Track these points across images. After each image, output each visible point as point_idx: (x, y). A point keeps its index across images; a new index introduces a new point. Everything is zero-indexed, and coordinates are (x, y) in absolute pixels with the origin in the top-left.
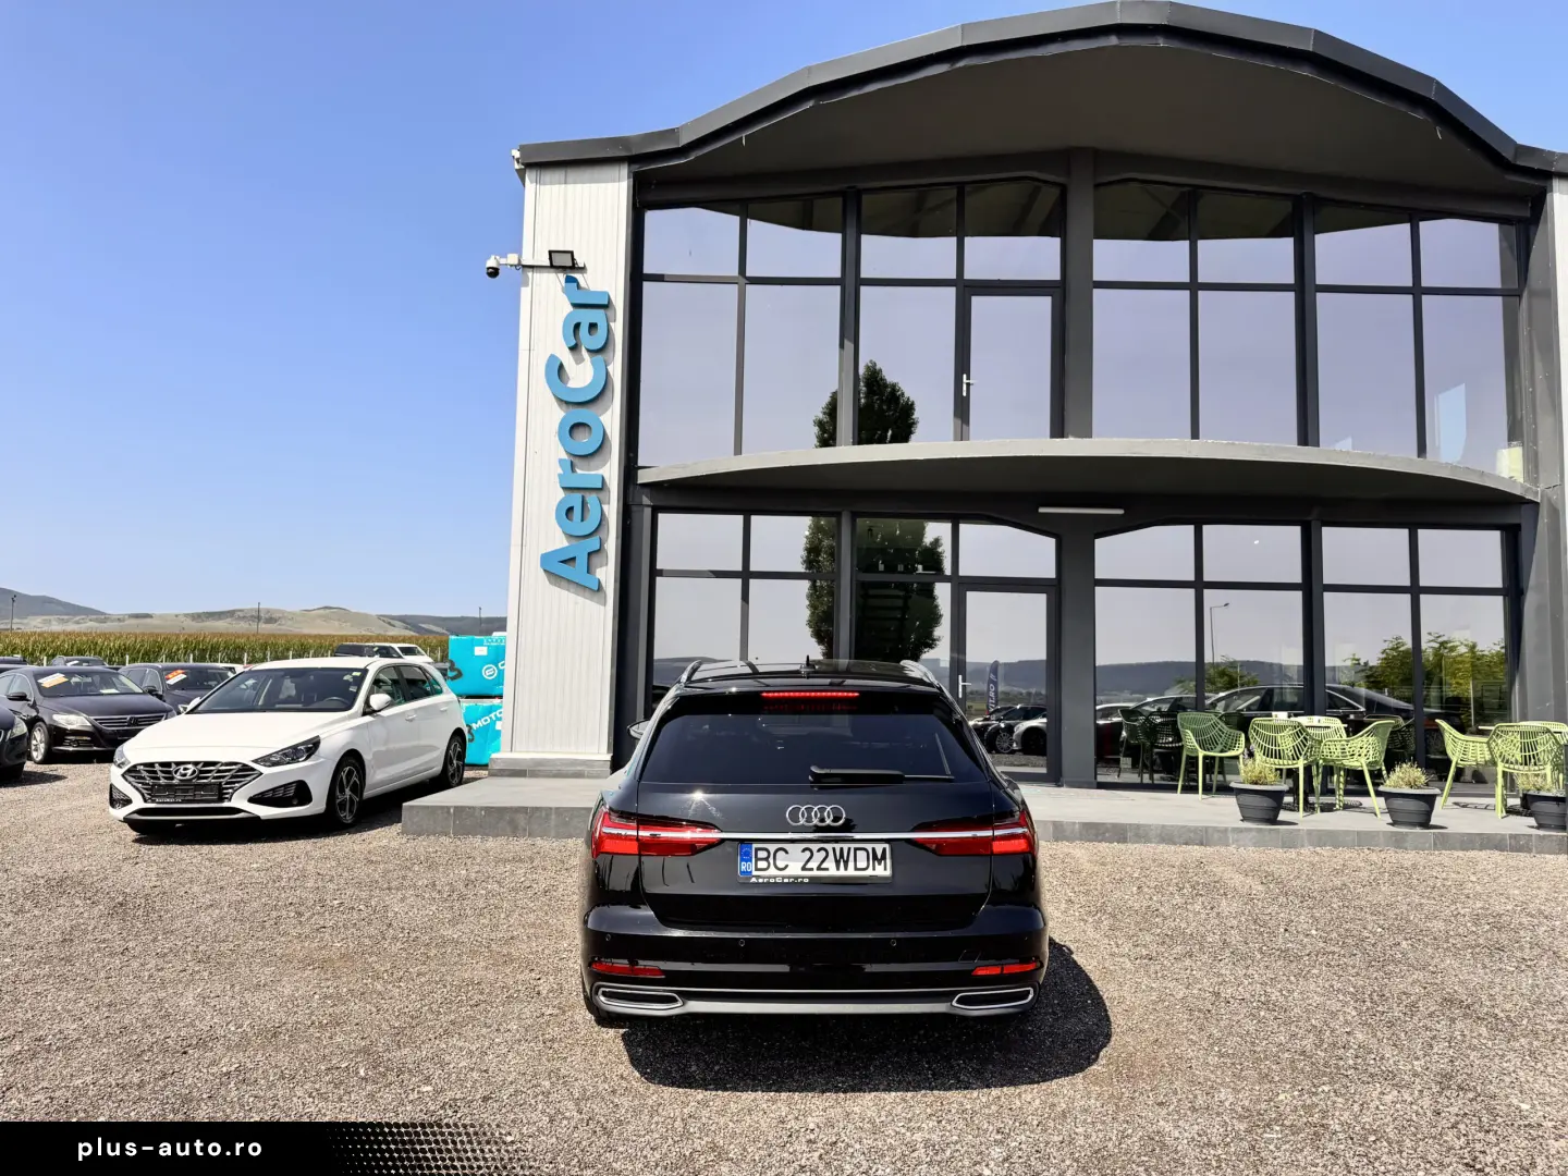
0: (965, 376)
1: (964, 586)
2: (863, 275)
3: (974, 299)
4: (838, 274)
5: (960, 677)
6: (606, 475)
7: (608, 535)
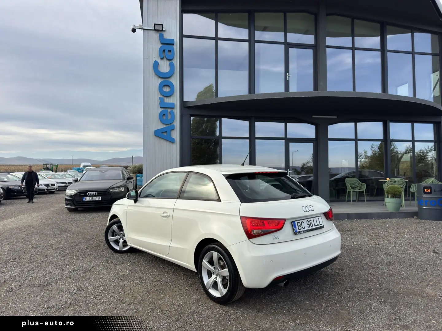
0: (288, 74)
1: (288, 141)
2: (256, 39)
3: (290, 49)
4: (247, 38)
5: (288, 169)
6: (175, 103)
7: (177, 124)
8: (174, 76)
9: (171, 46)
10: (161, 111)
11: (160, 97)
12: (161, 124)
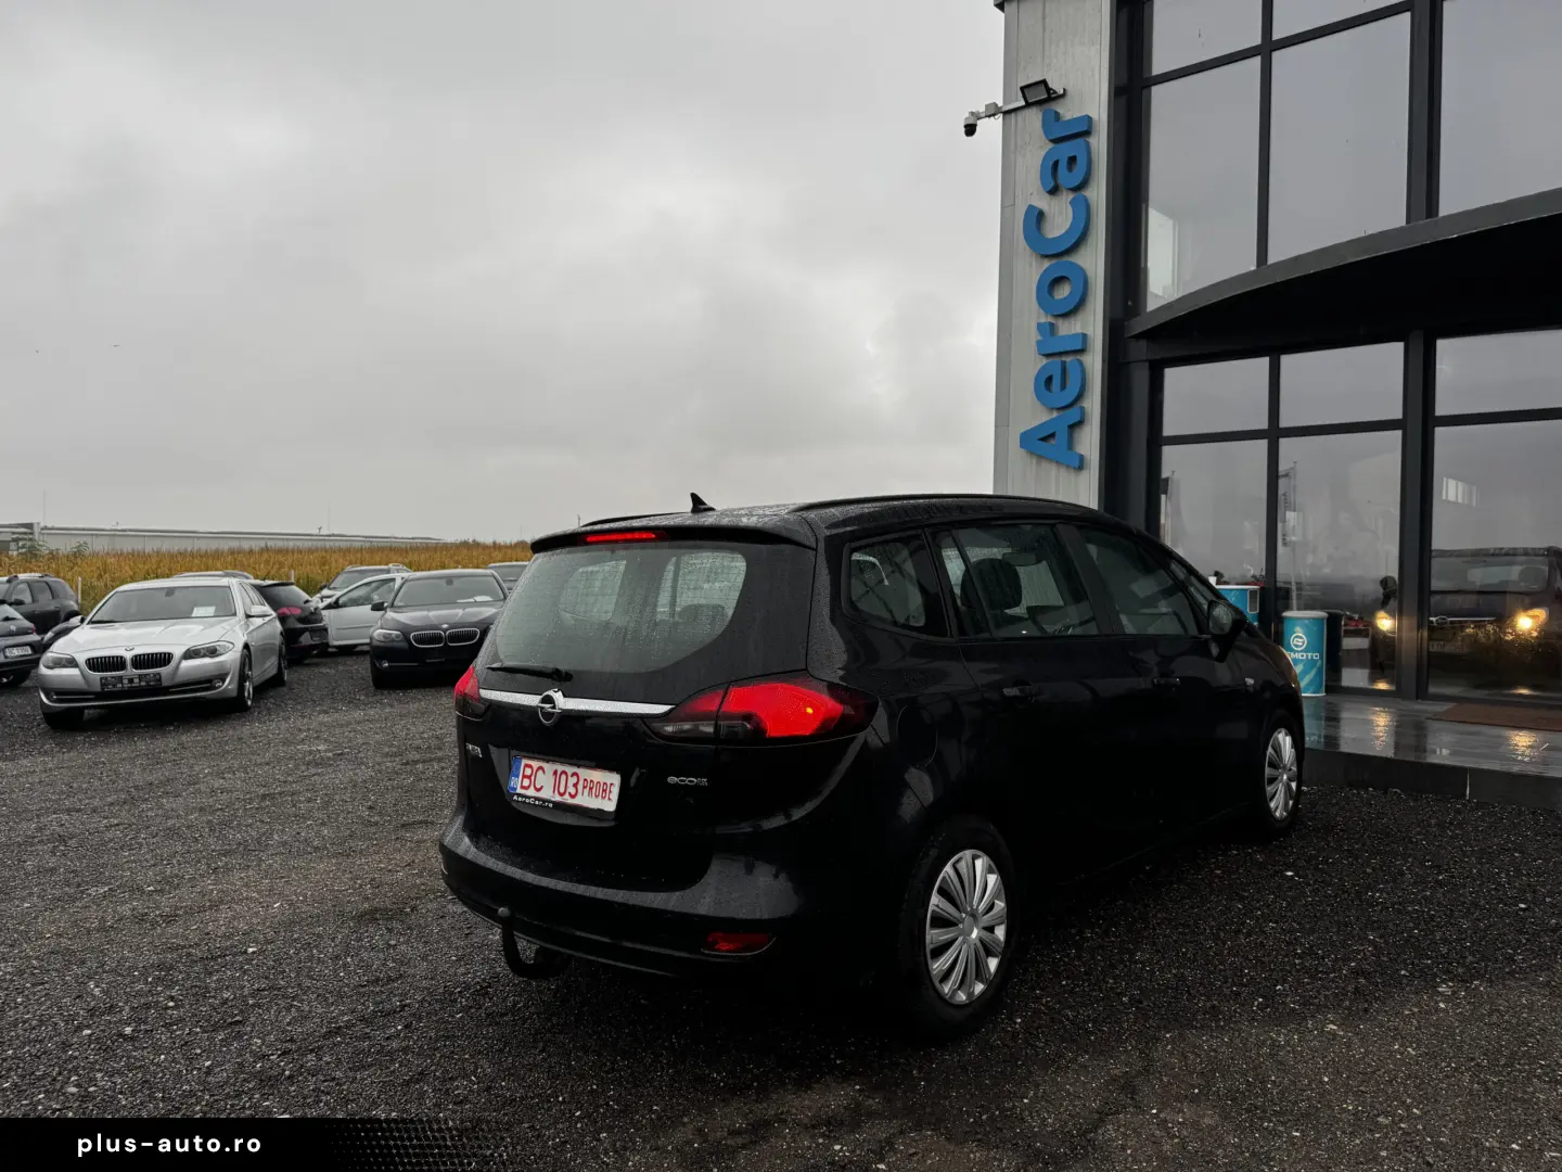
6: (1089, 332)
7: (1094, 404)
8: (1091, 239)
9: (1080, 141)
10: (1039, 366)
11: (1043, 320)
12: (1043, 408)
